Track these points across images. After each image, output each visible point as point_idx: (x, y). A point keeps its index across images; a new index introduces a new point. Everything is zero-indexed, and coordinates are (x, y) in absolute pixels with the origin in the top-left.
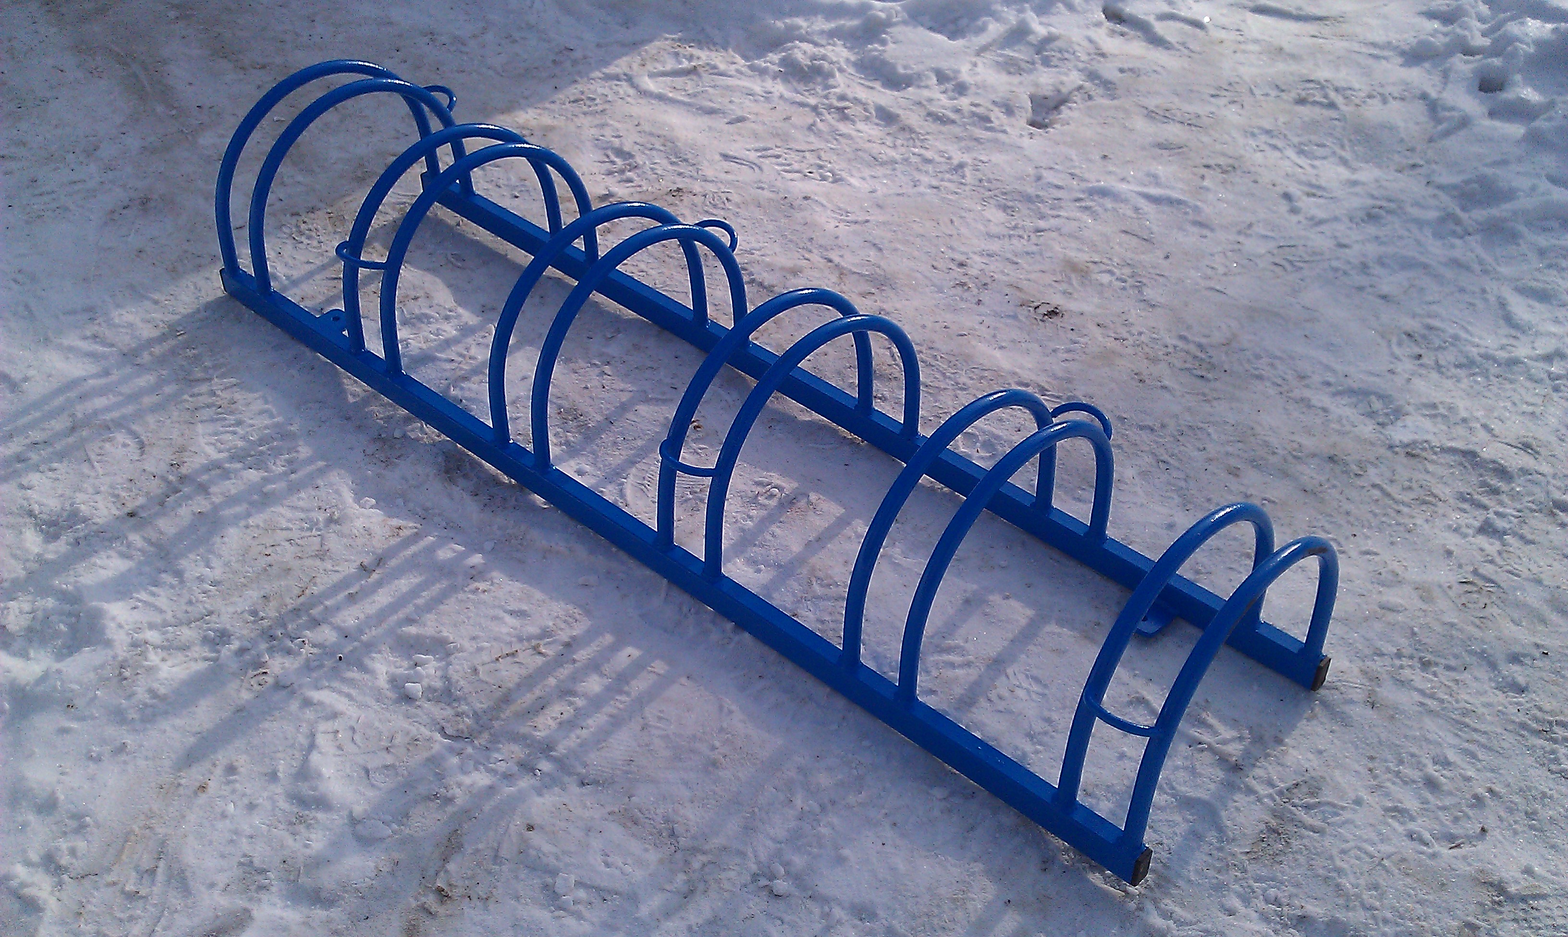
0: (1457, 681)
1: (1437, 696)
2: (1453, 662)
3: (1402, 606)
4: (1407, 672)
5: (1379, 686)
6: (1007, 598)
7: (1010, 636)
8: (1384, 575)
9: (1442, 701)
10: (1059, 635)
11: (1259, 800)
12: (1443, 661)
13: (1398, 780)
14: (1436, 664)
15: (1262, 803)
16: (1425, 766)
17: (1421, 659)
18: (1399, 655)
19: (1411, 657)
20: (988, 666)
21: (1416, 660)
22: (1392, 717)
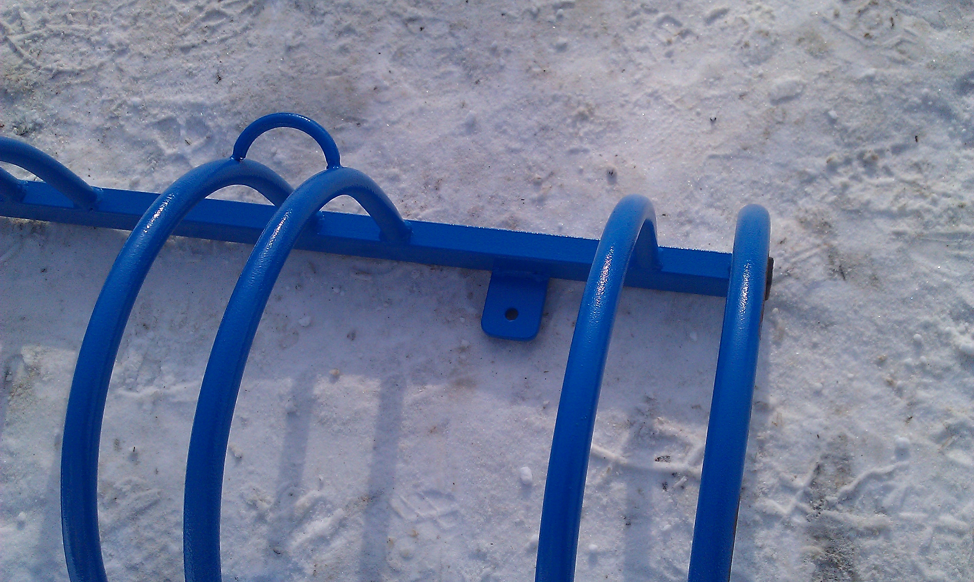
0: (917, 167)
1: (908, 209)
2: (898, 139)
3: (797, 84)
4: (855, 190)
5: (835, 236)
6: (335, 378)
7: (369, 441)
8: (752, 44)
9: (917, 214)
10: (426, 401)
11: (787, 525)
12: (887, 144)
13: (928, 380)
14: (881, 152)
15: (793, 529)
16: (948, 335)
17: (861, 156)
18: (832, 167)
19: (848, 162)
20: (366, 512)
21: (855, 163)
22: (874, 279)
